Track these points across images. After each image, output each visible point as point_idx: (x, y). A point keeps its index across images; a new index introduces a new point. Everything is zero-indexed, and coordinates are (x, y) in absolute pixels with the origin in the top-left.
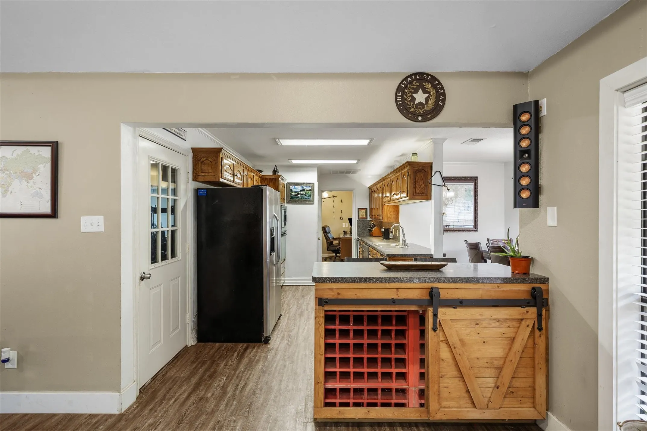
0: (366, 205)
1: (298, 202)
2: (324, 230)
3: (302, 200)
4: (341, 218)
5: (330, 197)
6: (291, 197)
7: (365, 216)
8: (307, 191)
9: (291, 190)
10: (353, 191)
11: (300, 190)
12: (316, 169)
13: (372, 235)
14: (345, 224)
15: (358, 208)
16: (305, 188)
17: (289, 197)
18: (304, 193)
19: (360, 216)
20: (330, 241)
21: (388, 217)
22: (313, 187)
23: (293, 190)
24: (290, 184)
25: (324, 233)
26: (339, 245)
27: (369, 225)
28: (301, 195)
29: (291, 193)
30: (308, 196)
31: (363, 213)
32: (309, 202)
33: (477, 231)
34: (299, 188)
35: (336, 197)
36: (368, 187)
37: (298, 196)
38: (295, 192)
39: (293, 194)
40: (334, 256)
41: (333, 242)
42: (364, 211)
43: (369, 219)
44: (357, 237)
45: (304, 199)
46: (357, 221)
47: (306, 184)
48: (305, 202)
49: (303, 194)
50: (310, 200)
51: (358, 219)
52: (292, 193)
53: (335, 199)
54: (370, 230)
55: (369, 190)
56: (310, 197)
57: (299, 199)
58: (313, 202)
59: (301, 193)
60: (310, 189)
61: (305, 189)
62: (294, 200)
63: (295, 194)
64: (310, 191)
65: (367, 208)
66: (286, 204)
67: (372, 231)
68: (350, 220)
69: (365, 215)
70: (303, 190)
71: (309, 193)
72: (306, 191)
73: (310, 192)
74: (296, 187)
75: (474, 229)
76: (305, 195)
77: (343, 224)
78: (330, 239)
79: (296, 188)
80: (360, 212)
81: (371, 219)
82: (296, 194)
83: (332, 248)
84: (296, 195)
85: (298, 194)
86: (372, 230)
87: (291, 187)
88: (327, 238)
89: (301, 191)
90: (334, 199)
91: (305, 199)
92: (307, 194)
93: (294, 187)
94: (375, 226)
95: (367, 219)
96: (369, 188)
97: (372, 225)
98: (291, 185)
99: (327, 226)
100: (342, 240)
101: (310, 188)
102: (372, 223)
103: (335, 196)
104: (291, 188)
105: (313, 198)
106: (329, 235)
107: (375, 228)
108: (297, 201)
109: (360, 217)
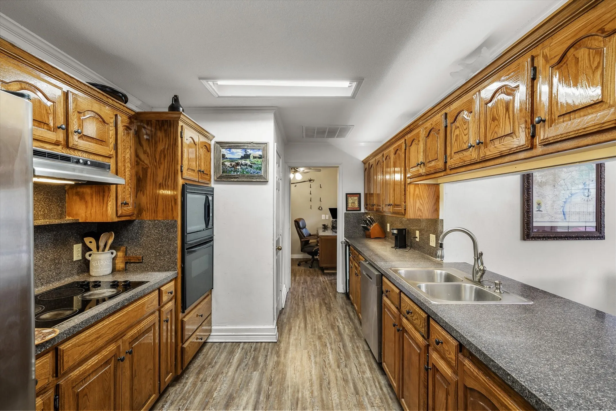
0: (360, 188)
1: (236, 180)
2: (297, 225)
3: (244, 176)
4: (320, 208)
5: (305, 181)
6: (223, 169)
7: (357, 207)
8: (255, 157)
9: (224, 156)
10: (338, 167)
11: (240, 157)
12: (272, 116)
13: (368, 237)
14: (325, 216)
15: (347, 194)
16: (249, 152)
17: (219, 170)
18: (248, 162)
19: (350, 205)
20: (304, 240)
21: (417, 208)
22: (265, 152)
23: (226, 156)
24: (221, 144)
25: (296, 228)
26: (317, 245)
27: (364, 220)
28: (243, 165)
29: (223, 163)
30: (257, 169)
31: (353, 202)
32: (258, 180)
33: (602, 238)
34: (238, 153)
35: (314, 180)
36: (362, 162)
37: (238, 167)
38: (232, 160)
39: (228, 164)
40: (310, 260)
41: (309, 240)
42: (356, 198)
43: (363, 210)
44: (345, 239)
45: (247, 174)
46: (345, 213)
47: (252, 145)
48: (251, 180)
49: (246, 165)
50: (260, 177)
51: (347, 210)
52: (225, 162)
53: (313, 184)
54: (366, 229)
55: (363, 165)
56: (260, 170)
57: (239, 173)
58: (265, 180)
59: (243, 162)
60: (261, 155)
61: (250, 154)
62: (229, 175)
63: (231, 165)
64: (260, 158)
65: (360, 194)
66: (215, 184)
67: (368, 230)
68: (334, 212)
69: (356, 205)
70: (247, 157)
71: (257, 161)
72: (251, 158)
73: (260, 160)
74: (233, 150)
75: (598, 234)
76: (249, 166)
77: (323, 215)
78: (304, 237)
79: (232, 153)
80: (350, 200)
81: (367, 211)
82: (233, 163)
83: (308, 249)
84: (233, 167)
85: (238, 164)
86: (369, 227)
87: (224, 151)
88: (301, 235)
89: (242, 158)
90: (311, 183)
91: (249, 174)
92: (254, 164)
93: (230, 151)
94: (373, 222)
95: (360, 210)
96: (364, 162)
97: (369, 220)
98: (223, 147)
99: (300, 219)
100: (321, 239)
101: (260, 153)
102: (369, 218)
103: (312, 180)
104: (222, 153)
105: (266, 171)
106: (304, 231)
107: (374, 225)
108: (235, 178)
109: (349, 207)
